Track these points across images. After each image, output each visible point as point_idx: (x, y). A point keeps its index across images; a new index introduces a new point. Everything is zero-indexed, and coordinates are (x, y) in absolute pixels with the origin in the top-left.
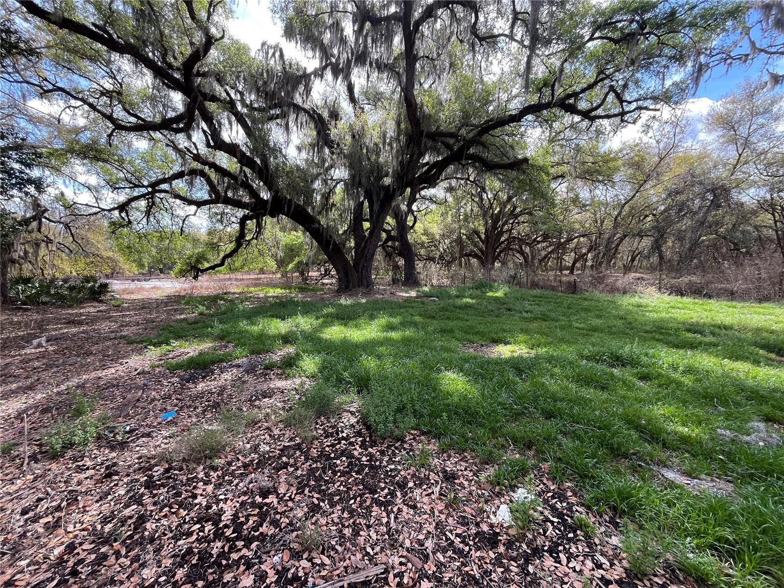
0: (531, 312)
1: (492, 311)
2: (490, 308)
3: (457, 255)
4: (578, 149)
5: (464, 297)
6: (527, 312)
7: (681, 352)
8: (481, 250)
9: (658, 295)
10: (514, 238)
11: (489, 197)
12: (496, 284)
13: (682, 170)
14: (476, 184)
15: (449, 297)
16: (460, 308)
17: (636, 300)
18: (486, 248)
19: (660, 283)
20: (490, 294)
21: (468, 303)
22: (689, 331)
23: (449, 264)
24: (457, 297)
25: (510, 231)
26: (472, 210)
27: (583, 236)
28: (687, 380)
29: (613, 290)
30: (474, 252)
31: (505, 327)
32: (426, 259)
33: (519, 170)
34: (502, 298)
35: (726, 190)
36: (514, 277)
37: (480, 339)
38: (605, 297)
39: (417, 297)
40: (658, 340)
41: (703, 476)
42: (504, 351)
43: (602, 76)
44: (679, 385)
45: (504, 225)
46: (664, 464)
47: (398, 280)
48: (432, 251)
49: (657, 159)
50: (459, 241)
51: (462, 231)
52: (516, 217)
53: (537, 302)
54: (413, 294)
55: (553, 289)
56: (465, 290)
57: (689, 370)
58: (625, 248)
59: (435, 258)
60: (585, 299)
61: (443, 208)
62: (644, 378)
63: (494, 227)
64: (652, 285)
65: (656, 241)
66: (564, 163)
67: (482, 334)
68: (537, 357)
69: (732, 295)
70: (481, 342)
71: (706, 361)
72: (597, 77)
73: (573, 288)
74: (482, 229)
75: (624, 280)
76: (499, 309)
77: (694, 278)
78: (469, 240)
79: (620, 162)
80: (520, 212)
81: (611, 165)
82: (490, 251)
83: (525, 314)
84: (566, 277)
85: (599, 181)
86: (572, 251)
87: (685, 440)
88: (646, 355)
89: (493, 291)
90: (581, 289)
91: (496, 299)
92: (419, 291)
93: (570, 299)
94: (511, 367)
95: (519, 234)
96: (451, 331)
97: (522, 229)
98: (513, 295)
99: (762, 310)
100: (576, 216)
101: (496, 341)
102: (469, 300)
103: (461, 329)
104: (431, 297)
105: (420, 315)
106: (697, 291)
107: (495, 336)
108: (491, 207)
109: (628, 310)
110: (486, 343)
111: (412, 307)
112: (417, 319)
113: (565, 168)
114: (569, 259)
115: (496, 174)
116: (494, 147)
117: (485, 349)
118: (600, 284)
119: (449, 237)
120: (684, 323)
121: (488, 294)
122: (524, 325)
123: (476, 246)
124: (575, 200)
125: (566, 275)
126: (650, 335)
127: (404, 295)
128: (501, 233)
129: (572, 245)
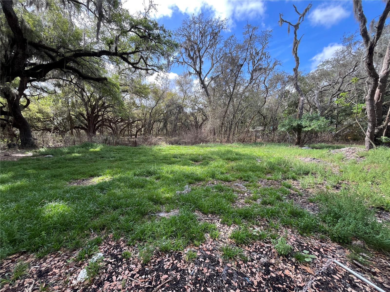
0: (114, 157)
1: (92, 159)
2: (90, 157)
3: (69, 127)
4: (132, 80)
5: (74, 153)
6: (112, 158)
7: (170, 166)
8: (86, 125)
9: (166, 145)
10: (105, 119)
11: (88, 95)
12: (95, 144)
13: (170, 98)
14: (77, 86)
15: (62, 153)
16: (70, 160)
17: (159, 147)
18: (89, 124)
19: (166, 140)
20: (92, 150)
21: (76, 156)
22: (174, 157)
23: (62, 133)
24: (68, 153)
25: (103, 115)
26: (76, 101)
27: (139, 120)
28: (171, 176)
29: (151, 144)
30: (81, 126)
31: (99, 167)
32: (43, 130)
33: (102, 83)
34: (99, 151)
35: (182, 108)
36: (106, 140)
37: (82, 177)
38: (148, 147)
39: (33, 156)
40: (164, 163)
41: (172, 210)
42: (96, 180)
43: (137, 50)
44: (168, 178)
45: (98, 111)
46: (160, 211)
47: (14, 145)
48: (48, 124)
49: (162, 92)
50: (69, 118)
51: (71, 113)
52: (106, 108)
53: (118, 152)
54: (30, 154)
55: (126, 145)
56: (74, 149)
57: (172, 172)
58: (155, 126)
59: (51, 129)
60: (140, 149)
61: (54, 96)
62: (158, 178)
63: (93, 112)
64: (164, 141)
65: (164, 124)
66: (127, 85)
67: (83, 174)
68: (114, 180)
69: (186, 144)
70: (83, 178)
71: (176, 168)
72: (135, 50)
73: (135, 144)
74: (85, 113)
75: (154, 139)
76: (96, 157)
77: (176, 138)
78: (77, 118)
79: (150, 90)
80: (107, 106)
81: (147, 90)
82: (91, 125)
83: (111, 159)
84: (133, 139)
85: (142, 97)
86: (135, 127)
87: (167, 199)
88: (159, 169)
89: (93, 148)
90: (139, 144)
91: (95, 153)
92: (36, 152)
93: (133, 149)
94: (98, 189)
95: (108, 117)
96: (61, 175)
97: (110, 115)
98: (105, 149)
99: (192, 148)
100: (135, 111)
101: (92, 176)
102: (77, 155)
103: (69, 173)
104: (47, 155)
105: (34, 168)
106: (177, 143)
107: (92, 173)
108: (89, 100)
109: (156, 152)
110: (86, 178)
111: (27, 164)
112: (31, 171)
113: (127, 88)
114: (134, 131)
115: (90, 83)
116: (86, 67)
117: (85, 182)
118: (146, 141)
119: (60, 116)
120: (172, 155)
121: (90, 150)
122: (110, 164)
123: (82, 122)
124: (134, 103)
125: (133, 138)
126: (162, 161)
127: (21, 155)
128: (98, 116)
129: (135, 124)
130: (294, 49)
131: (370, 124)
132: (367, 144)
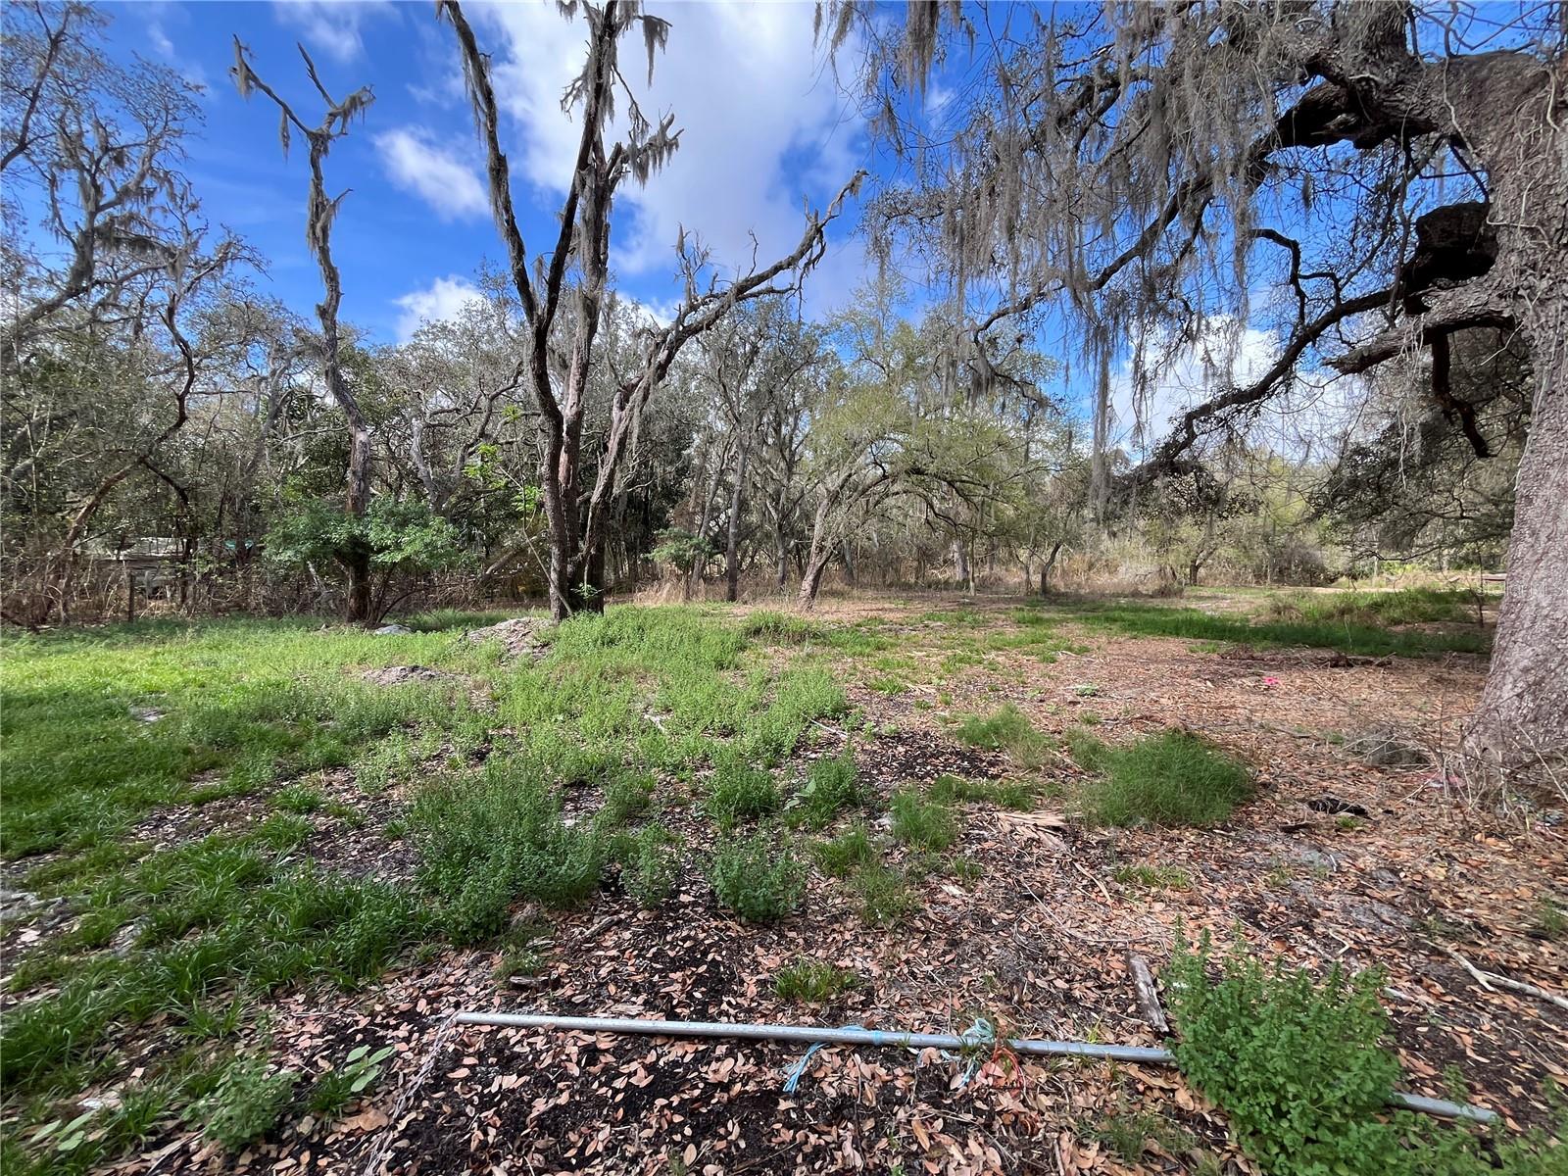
130: (313, 227)
131: (555, 550)
132: (555, 610)
